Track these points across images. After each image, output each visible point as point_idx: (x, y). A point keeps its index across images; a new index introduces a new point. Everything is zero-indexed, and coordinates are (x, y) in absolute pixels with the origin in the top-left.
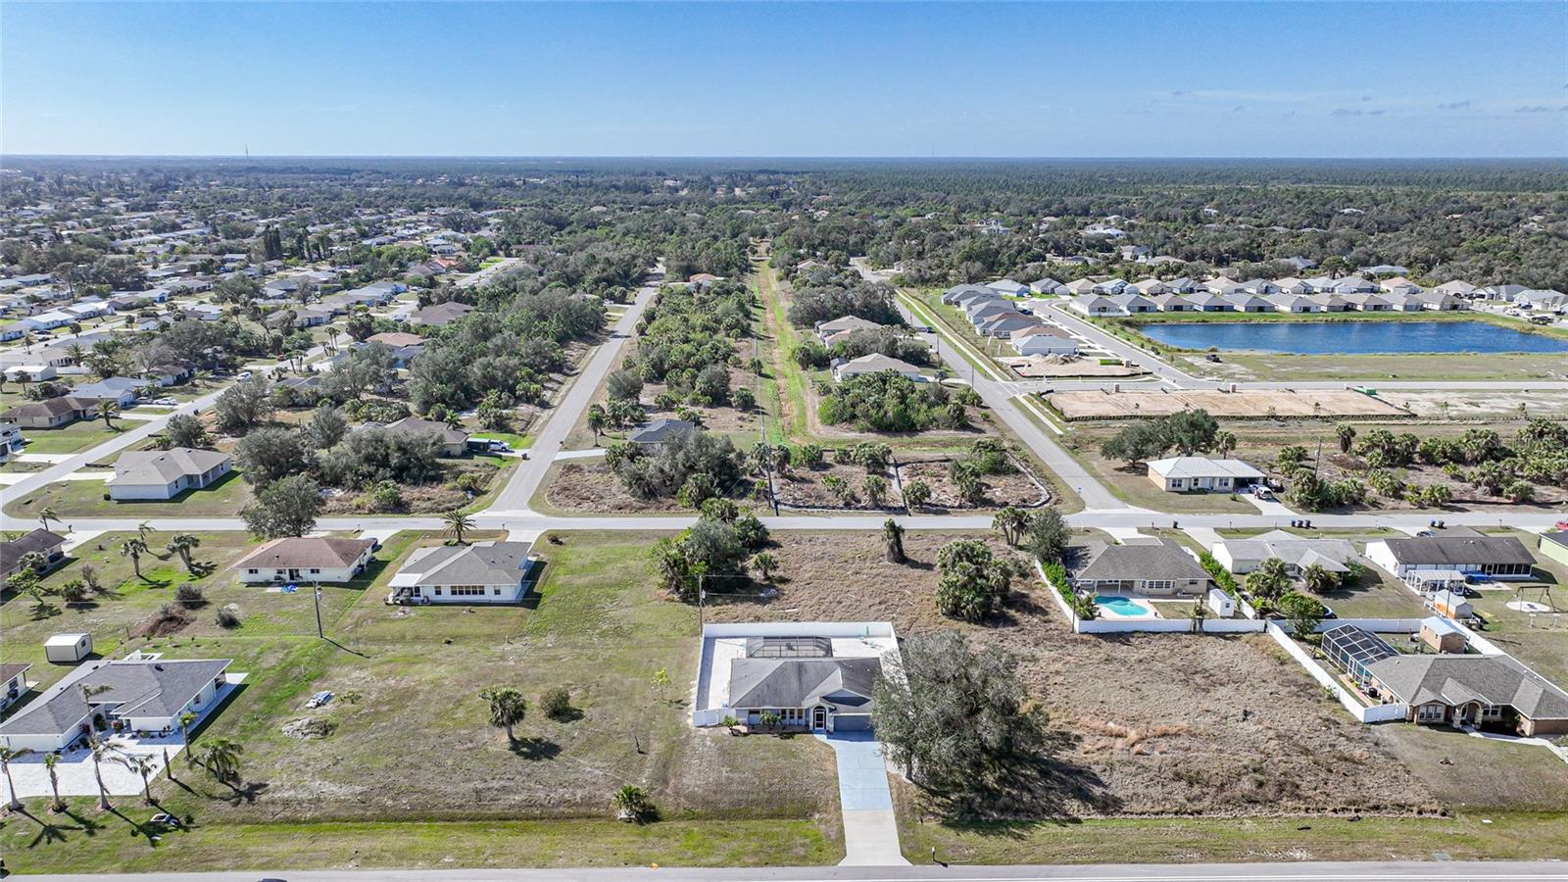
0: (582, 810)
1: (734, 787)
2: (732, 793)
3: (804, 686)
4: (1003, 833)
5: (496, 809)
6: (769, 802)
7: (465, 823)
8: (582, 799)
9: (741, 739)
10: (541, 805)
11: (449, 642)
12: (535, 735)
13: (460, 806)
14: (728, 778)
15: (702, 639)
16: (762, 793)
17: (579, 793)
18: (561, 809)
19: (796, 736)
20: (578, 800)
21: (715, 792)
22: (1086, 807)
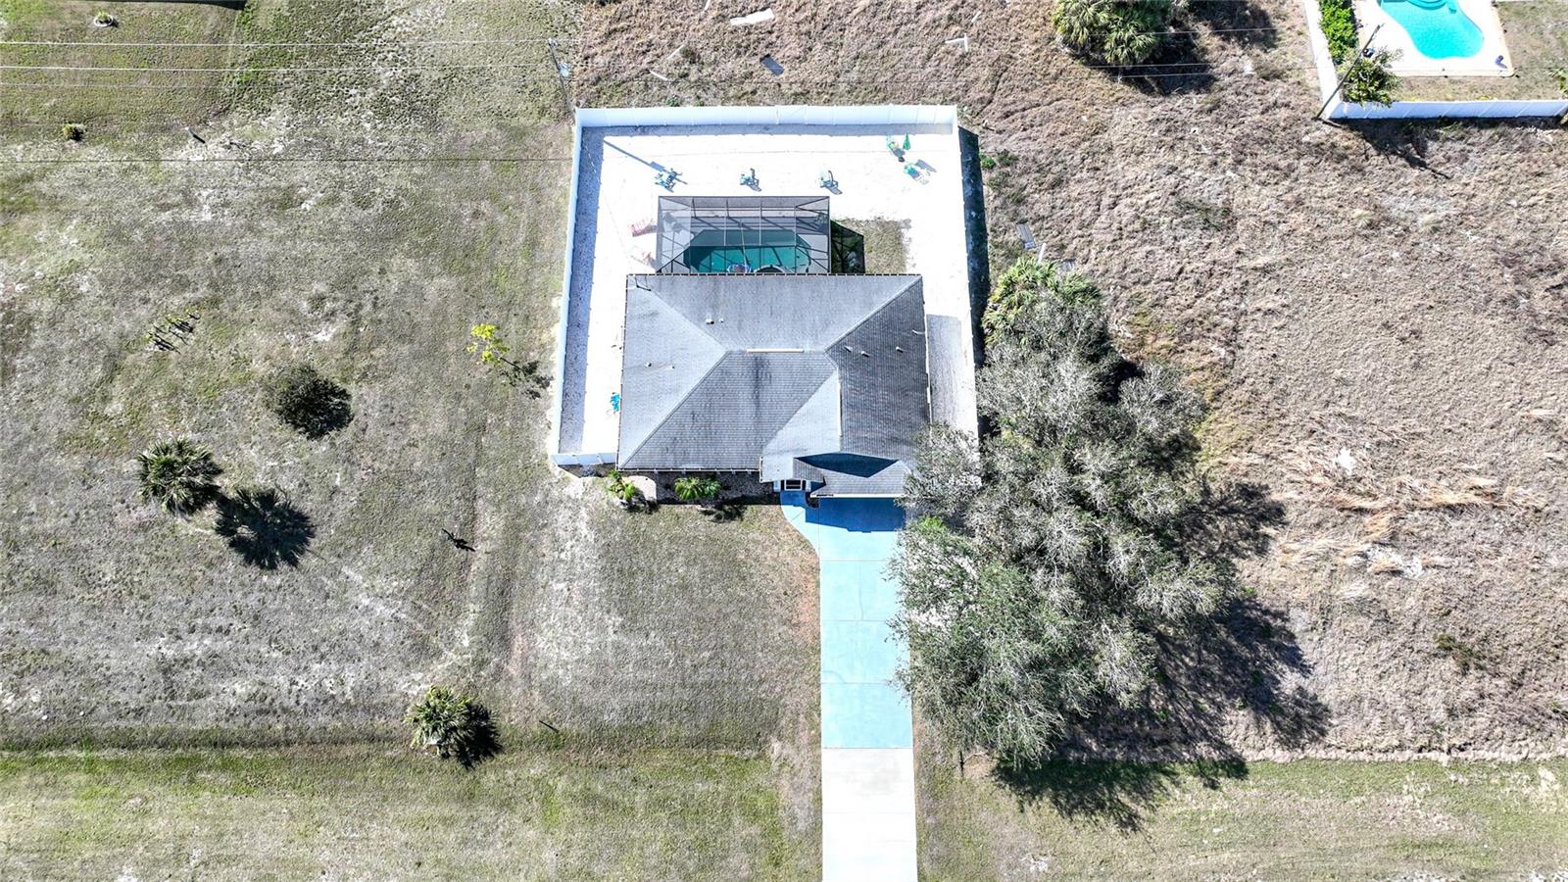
0: (360, 721)
1: (630, 673)
2: (623, 688)
3: (766, 417)
4: (1101, 806)
5: (205, 718)
6: (692, 709)
7: (153, 754)
8: (356, 695)
9: (643, 520)
10: (285, 710)
11: (77, 136)
12: (260, 482)
13: (139, 712)
14: (617, 646)
15: (576, 131)
16: (678, 690)
17: (352, 677)
18: (322, 719)
19: (750, 511)
20: (349, 695)
21: (595, 684)
22: (1259, 724)
